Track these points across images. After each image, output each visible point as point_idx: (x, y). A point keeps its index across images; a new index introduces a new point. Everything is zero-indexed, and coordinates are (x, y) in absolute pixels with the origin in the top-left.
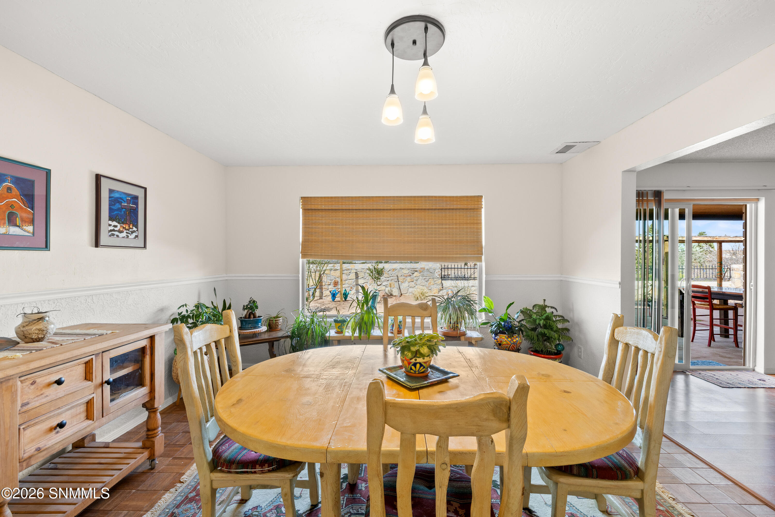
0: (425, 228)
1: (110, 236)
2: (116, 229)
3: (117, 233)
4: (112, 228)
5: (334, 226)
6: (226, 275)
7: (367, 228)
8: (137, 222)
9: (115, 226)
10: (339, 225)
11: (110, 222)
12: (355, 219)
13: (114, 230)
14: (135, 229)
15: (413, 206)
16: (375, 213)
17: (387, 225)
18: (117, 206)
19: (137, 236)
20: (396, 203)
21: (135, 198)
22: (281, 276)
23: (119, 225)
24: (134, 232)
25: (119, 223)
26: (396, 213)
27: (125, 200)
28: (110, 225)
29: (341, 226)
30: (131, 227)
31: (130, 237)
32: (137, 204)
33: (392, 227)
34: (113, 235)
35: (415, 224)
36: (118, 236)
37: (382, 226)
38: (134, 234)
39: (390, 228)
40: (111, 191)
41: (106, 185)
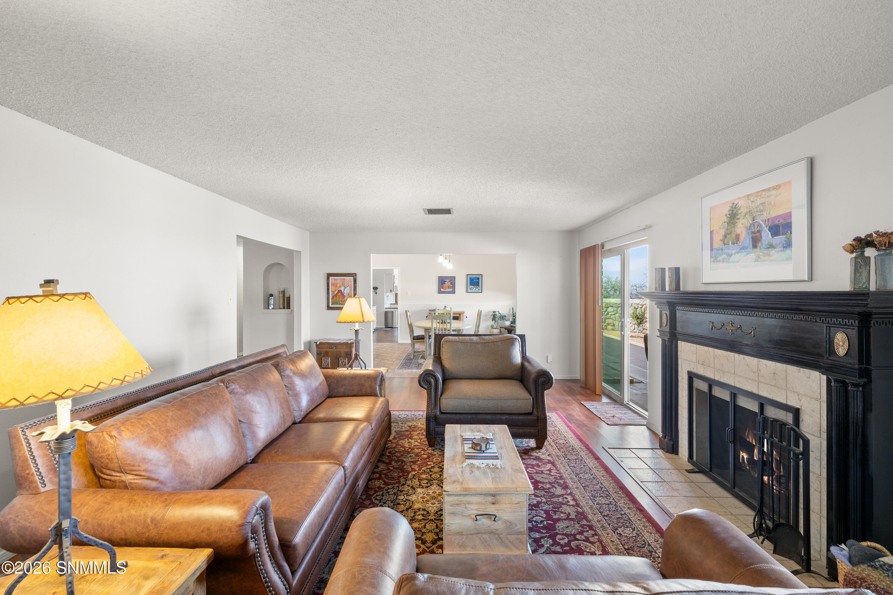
8: (479, 285)
19: (479, 289)
23: (473, 287)
27: (475, 279)
28: (470, 287)
30: (477, 287)
31: (477, 289)
32: (479, 280)
34: (471, 289)
36: (473, 289)
40: (470, 278)
41: (469, 277)
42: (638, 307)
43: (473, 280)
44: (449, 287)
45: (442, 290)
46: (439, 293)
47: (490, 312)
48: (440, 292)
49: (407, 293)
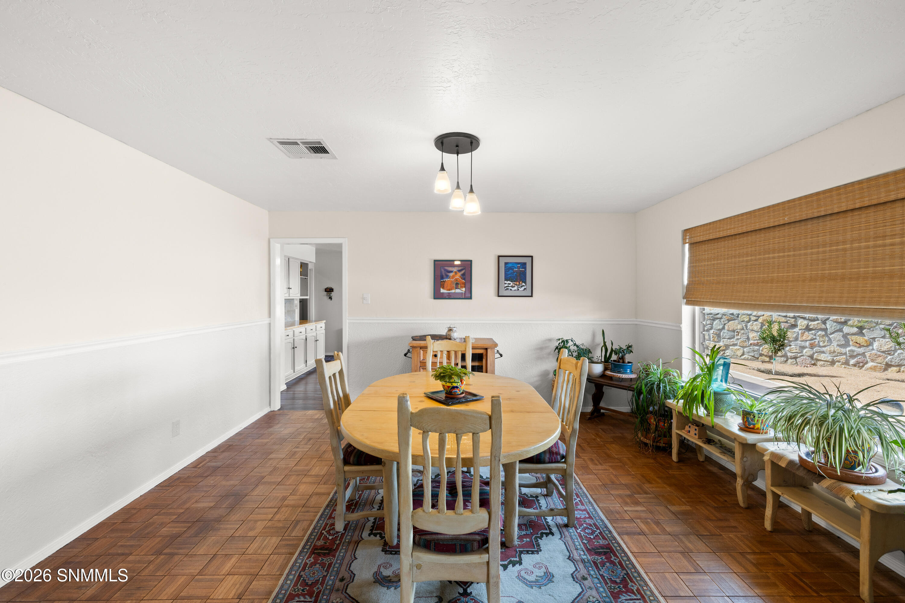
0: (845, 250)
1: (506, 290)
2: (509, 285)
3: (510, 288)
4: (507, 285)
5: (716, 262)
6: (635, 320)
7: (751, 260)
8: (526, 279)
9: (510, 284)
10: (721, 260)
11: (506, 282)
12: (737, 248)
13: (508, 286)
14: (523, 284)
15: (816, 211)
16: (763, 235)
17: (778, 253)
18: (511, 271)
19: (525, 289)
20: (787, 213)
21: (524, 265)
22: (665, 325)
23: (512, 283)
24: (523, 286)
25: (512, 282)
26: (792, 229)
27: (516, 267)
28: (505, 284)
29: (722, 261)
30: (521, 283)
31: (520, 289)
32: (525, 268)
33: (786, 254)
34: (508, 289)
35: (824, 246)
36: (511, 290)
37: (771, 255)
38: (523, 288)
39: (784, 256)
40: (506, 264)
41: (503, 261)
42: (750, 319)
43: (511, 268)
44: (457, 284)
45: (442, 291)
46: (435, 298)
47: (550, 340)
48: (437, 296)
49: (363, 299)
